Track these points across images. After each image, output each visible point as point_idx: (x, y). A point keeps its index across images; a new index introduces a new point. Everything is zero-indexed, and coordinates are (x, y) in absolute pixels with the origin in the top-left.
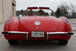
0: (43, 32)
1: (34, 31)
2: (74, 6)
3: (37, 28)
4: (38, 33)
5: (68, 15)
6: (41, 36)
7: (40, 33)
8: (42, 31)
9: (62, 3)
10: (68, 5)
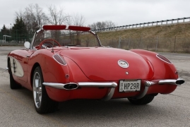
0: (139, 82)
1: (124, 80)
2: (59, 15)
3: (127, 73)
4: (131, 83)
5: (45, 37)
6: (135, 90)
7: (133, 82)
8: (137, 80)
9: (28, 7)
10: (43, 14)
